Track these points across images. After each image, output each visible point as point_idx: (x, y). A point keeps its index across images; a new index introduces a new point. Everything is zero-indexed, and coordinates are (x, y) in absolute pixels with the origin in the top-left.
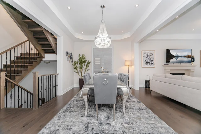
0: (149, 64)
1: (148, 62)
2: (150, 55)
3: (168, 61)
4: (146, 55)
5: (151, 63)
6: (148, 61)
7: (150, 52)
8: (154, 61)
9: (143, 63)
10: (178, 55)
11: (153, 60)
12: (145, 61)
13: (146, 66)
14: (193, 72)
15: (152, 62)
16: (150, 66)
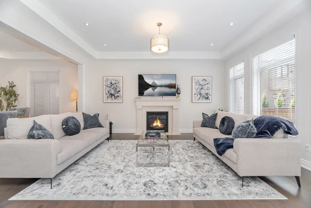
0: (113, 97)
1: (112, 95)
2: (115, 84)
3: (141, 93)
4: (108, 83)
5: (116, 95)
6: (113, 92)
7: (115, 78)
8: (121, 93)
9: (105, 97)
10: (155, 84)
11: (119, 91)
12: (108, 92)
13: (110, 100)
14: (177, 109)
15: (118, 95)
16: (116, 101)
